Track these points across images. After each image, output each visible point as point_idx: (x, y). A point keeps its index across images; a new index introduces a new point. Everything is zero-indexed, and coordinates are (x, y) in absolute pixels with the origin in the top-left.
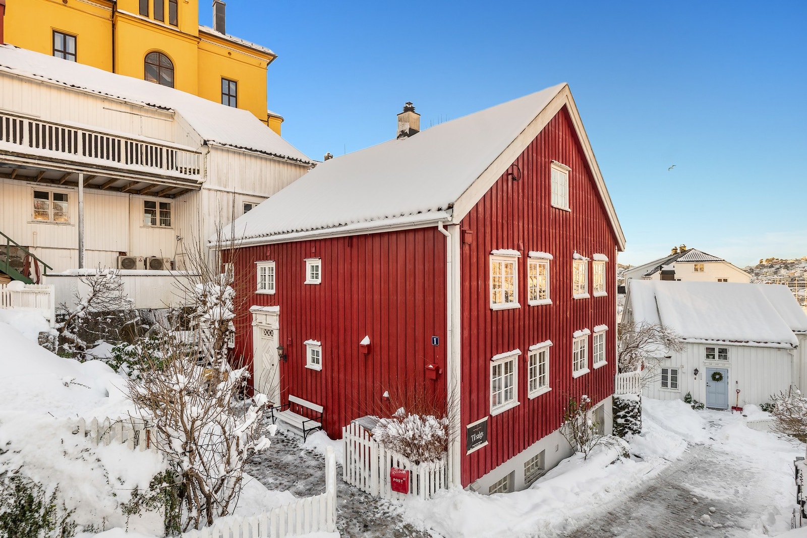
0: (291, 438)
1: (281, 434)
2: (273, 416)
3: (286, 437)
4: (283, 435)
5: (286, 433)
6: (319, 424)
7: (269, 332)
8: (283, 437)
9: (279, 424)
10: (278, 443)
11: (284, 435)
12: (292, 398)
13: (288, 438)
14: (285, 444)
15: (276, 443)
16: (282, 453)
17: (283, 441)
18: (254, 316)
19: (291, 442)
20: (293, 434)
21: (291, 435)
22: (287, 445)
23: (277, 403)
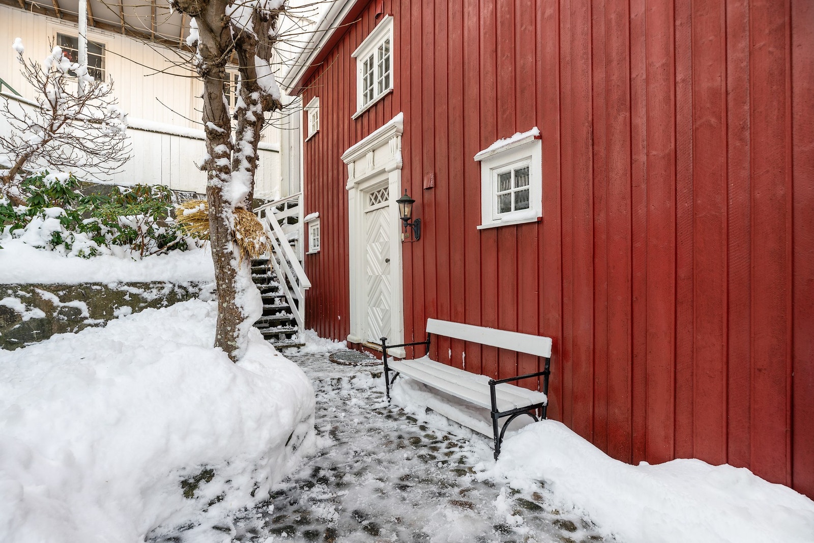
0: (440, 436)
1: (408, 418)
2: (387, 369)
3: (423, 428)
4: (415, 420)
5: (421, 417)
6: (539, 397)
7: (378, 195)
8: (415, 429)
9: (403, 390)
10: (401, 446)
11: (420, 423)
12: (435, 326)
13: (430, 432)
14: (424, 451)
15: (393, 446)
16: (417, 492)
17: (416, 442)
18: (350, 167)
19: (443, 446)
20: (444, 421)
21: (438, 426)
22: (433, 458)
23: (397, 336)
